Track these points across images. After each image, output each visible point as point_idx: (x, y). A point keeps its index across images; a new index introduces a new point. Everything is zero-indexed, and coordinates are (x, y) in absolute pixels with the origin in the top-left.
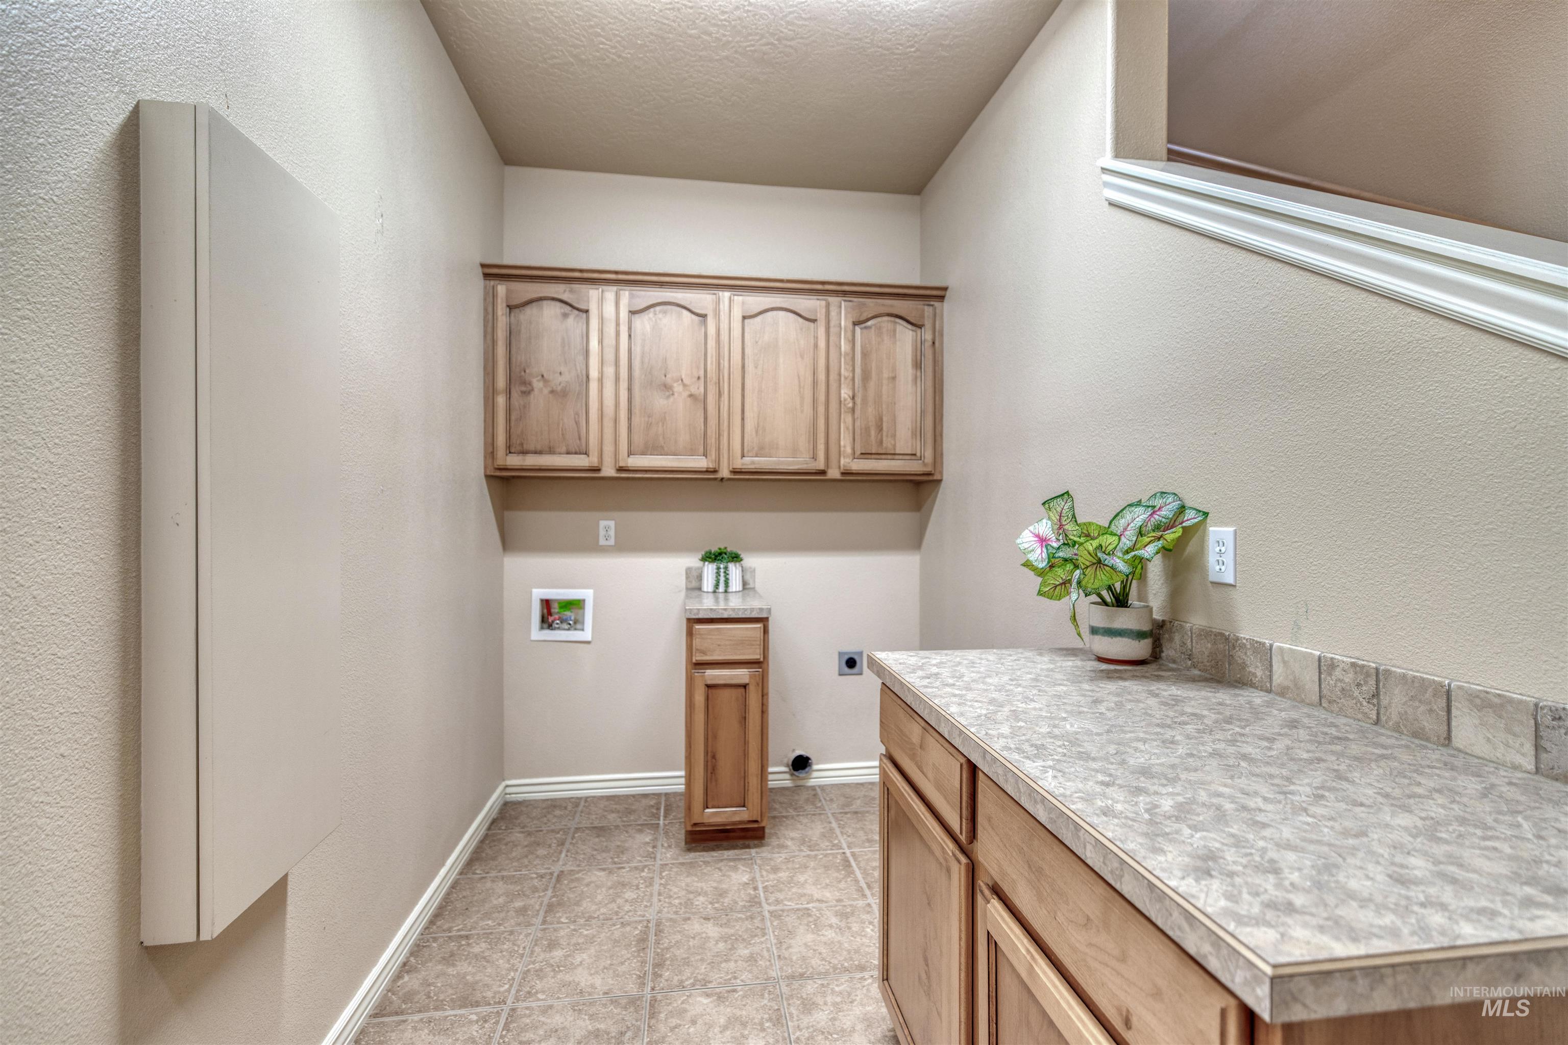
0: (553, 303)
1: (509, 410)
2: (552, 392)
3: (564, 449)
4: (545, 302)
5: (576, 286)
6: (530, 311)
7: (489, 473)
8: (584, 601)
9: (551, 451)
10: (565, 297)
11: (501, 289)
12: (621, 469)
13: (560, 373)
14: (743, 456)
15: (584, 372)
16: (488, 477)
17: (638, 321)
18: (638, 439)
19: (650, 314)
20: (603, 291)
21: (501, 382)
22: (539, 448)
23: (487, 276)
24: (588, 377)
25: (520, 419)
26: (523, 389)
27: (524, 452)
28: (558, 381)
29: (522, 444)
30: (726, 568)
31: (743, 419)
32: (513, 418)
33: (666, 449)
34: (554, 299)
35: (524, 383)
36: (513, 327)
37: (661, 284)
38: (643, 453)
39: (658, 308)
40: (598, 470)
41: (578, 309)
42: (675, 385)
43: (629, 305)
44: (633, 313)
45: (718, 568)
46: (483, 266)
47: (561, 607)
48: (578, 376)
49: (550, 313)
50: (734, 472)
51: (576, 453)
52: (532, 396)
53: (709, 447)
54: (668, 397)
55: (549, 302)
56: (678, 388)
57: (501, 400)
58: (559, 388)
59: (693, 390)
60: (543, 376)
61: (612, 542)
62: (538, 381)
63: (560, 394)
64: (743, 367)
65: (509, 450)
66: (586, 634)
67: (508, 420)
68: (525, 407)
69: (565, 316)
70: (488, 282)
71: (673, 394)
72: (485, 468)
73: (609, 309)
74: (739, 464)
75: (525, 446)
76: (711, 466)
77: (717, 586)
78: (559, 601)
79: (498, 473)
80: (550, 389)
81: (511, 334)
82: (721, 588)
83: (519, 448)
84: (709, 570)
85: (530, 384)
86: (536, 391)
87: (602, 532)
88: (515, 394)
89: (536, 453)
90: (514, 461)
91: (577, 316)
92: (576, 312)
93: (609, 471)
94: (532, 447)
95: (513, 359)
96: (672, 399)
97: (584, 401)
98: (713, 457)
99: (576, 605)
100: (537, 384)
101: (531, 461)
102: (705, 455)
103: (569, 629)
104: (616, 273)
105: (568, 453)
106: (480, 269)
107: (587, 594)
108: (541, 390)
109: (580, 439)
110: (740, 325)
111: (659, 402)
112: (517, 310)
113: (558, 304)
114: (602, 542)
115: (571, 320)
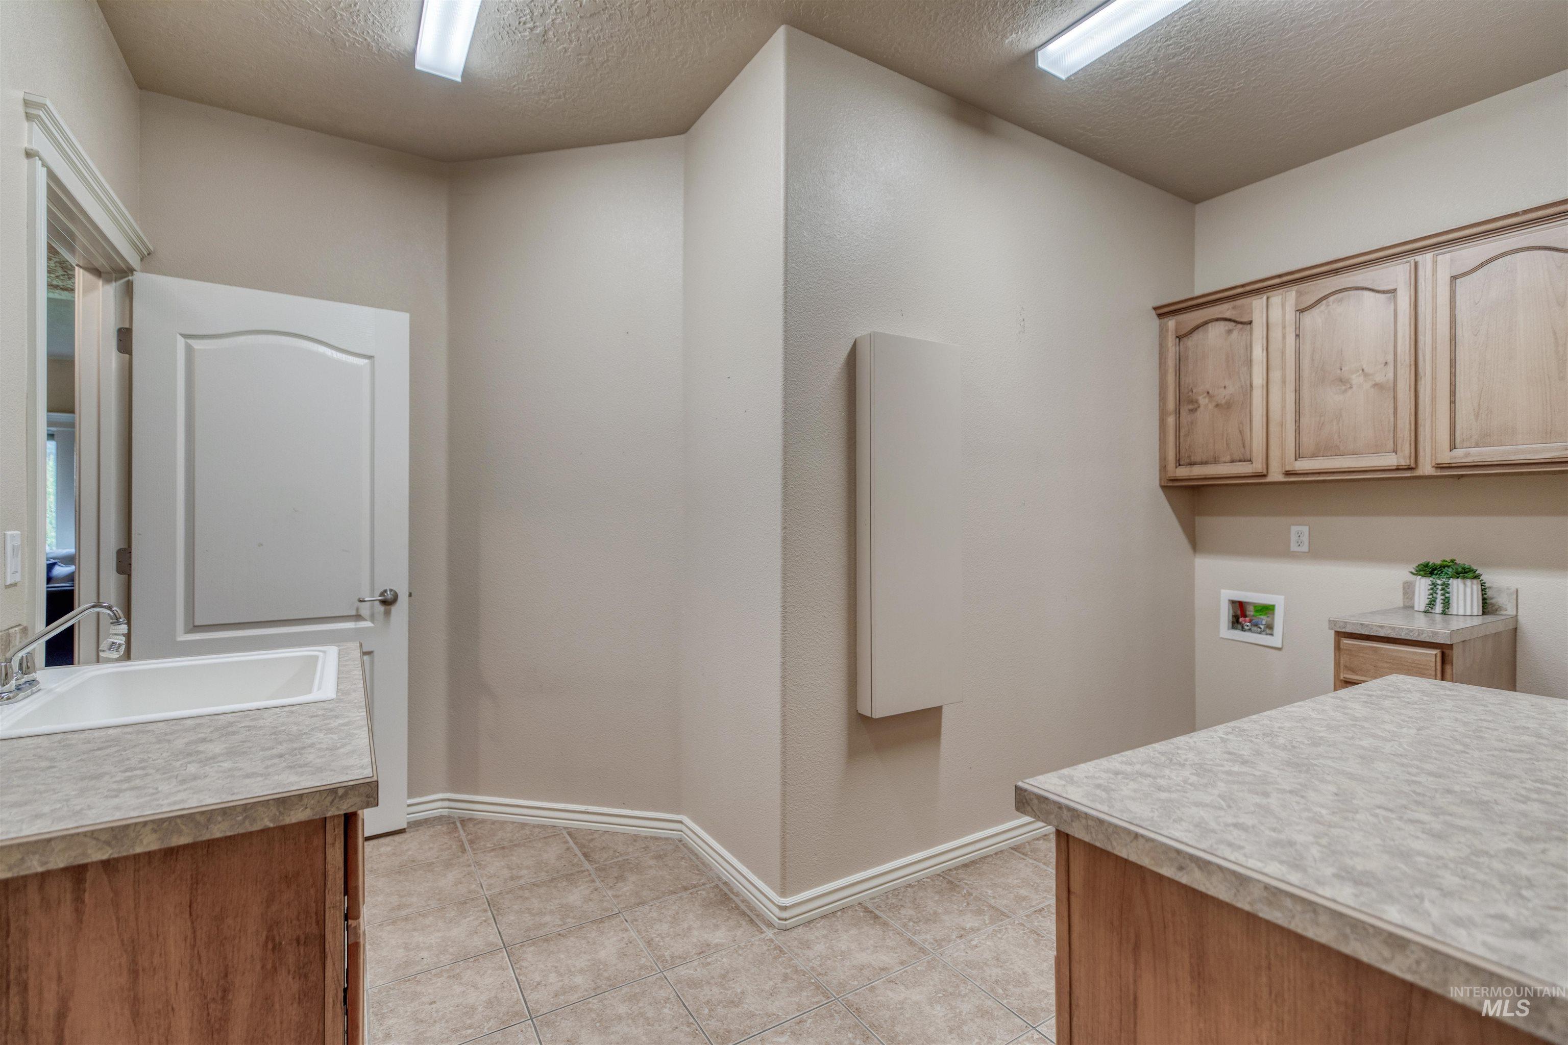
0: (1218, 323)
1: (1178, 428)
2: (1217, 406)
3: (1228, 458)
4: (1210, 325)
5: (1239, 302)
6: (1197, 336)
7: (1163, 484)
8: (1274, 606)
9: (1216, 461)
10: (1227, 315)
11: (1171, 323)
12: (1288, 473)
13: (1225, 387)
14: (1453, 447)
15: (1248, 382)
16: (1163, 487)
17: (1307, 318)
18: (1308, 441)
19: (1322, 306)
20: (1268, 298)
21: (1171, 405)
22: (1205, 459)
23: (1160, 316)
24: (1251, 386)
25: (1187, 435)
26: (1191, 407)
27: (1191, 464)
28: (1222, 395)
29: (1189, 457)
30: (1446, 586)
31: (1453, 402)
32: (1182, 434)
33: (1342, 448)
34: (1218, 320)
35: (1192, 401)
36: (1182, 354)
37: (1336, 272)
38: (1314, 456)
39: (1332, 298)
40: (1265, 476)
41: (1241, 323)
42: (1354, 376)
43: (1296, 305)
44: (1301, 311)
45: (1434, 585)
46: (1155, 309)
47: (1257, 611)
48: (1242, 387)
49: (1215, 332)
50: (1439, 467)
51: (1240, 461)
52: (1198, 412)
53: (1400, 441)
54: (1345, 391)
55: (1214, 323)
56: (1356, 379)
57: (1171, 420)
58: (1223, 402)
59: (1379, 378)
60: (1208, 393)
61: (1305, 548)
62: (1204, 397)
63: (1225, 407)
64: (1453, 338)
65: (1179, 463)
66: (1276, 640)
67: (1178, 437)
68: (1192, 423)
69: (1230, 332)
70: (1162, 320)
71: (1351, 388)
72: (1160, 480)
73: (1276, 314)
74: (1446, 457)
75: (1192, 458)
76: (1403, 462)
77: (1432, 603)
78: (1255, 605)
79: (1171, 484)
80: (1214, 404)
81: (1180, 360)
82: (1439, 608)
83: (1187, 461)
84: (1423, 585)
85: (1197, 402)
86: (1202, 408)
87: (1294, 538)
88: (1184, 413)
89: (1202, 463)
90: (1183, 472)
91: (1241, 329)
92: (1240, 326)
93: (1275, 475)
94: (1198, 458)
95: (1182, 383)
96: (1350, 392)
97: (1248, 410)
98: (1407, 452)
99: (1268, 609)
100: (1203, 401)
101: (1198, 471)
102: (1395, 451)
103: (1260, 633)
104: (1280, 276)
105: (1232, 461)
106: (1154, 313)
107: (1277, 600)
108: (1206, 405)
109: (1244, 447)
110: (1448, 288)
111: (1333, 398)
112: (1185, 339)
113: (1222, 323)
114: (1294, 547)
115: (1235, 334)
